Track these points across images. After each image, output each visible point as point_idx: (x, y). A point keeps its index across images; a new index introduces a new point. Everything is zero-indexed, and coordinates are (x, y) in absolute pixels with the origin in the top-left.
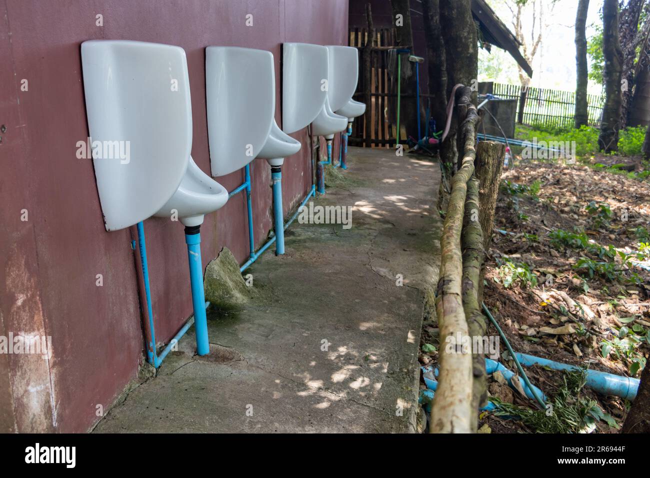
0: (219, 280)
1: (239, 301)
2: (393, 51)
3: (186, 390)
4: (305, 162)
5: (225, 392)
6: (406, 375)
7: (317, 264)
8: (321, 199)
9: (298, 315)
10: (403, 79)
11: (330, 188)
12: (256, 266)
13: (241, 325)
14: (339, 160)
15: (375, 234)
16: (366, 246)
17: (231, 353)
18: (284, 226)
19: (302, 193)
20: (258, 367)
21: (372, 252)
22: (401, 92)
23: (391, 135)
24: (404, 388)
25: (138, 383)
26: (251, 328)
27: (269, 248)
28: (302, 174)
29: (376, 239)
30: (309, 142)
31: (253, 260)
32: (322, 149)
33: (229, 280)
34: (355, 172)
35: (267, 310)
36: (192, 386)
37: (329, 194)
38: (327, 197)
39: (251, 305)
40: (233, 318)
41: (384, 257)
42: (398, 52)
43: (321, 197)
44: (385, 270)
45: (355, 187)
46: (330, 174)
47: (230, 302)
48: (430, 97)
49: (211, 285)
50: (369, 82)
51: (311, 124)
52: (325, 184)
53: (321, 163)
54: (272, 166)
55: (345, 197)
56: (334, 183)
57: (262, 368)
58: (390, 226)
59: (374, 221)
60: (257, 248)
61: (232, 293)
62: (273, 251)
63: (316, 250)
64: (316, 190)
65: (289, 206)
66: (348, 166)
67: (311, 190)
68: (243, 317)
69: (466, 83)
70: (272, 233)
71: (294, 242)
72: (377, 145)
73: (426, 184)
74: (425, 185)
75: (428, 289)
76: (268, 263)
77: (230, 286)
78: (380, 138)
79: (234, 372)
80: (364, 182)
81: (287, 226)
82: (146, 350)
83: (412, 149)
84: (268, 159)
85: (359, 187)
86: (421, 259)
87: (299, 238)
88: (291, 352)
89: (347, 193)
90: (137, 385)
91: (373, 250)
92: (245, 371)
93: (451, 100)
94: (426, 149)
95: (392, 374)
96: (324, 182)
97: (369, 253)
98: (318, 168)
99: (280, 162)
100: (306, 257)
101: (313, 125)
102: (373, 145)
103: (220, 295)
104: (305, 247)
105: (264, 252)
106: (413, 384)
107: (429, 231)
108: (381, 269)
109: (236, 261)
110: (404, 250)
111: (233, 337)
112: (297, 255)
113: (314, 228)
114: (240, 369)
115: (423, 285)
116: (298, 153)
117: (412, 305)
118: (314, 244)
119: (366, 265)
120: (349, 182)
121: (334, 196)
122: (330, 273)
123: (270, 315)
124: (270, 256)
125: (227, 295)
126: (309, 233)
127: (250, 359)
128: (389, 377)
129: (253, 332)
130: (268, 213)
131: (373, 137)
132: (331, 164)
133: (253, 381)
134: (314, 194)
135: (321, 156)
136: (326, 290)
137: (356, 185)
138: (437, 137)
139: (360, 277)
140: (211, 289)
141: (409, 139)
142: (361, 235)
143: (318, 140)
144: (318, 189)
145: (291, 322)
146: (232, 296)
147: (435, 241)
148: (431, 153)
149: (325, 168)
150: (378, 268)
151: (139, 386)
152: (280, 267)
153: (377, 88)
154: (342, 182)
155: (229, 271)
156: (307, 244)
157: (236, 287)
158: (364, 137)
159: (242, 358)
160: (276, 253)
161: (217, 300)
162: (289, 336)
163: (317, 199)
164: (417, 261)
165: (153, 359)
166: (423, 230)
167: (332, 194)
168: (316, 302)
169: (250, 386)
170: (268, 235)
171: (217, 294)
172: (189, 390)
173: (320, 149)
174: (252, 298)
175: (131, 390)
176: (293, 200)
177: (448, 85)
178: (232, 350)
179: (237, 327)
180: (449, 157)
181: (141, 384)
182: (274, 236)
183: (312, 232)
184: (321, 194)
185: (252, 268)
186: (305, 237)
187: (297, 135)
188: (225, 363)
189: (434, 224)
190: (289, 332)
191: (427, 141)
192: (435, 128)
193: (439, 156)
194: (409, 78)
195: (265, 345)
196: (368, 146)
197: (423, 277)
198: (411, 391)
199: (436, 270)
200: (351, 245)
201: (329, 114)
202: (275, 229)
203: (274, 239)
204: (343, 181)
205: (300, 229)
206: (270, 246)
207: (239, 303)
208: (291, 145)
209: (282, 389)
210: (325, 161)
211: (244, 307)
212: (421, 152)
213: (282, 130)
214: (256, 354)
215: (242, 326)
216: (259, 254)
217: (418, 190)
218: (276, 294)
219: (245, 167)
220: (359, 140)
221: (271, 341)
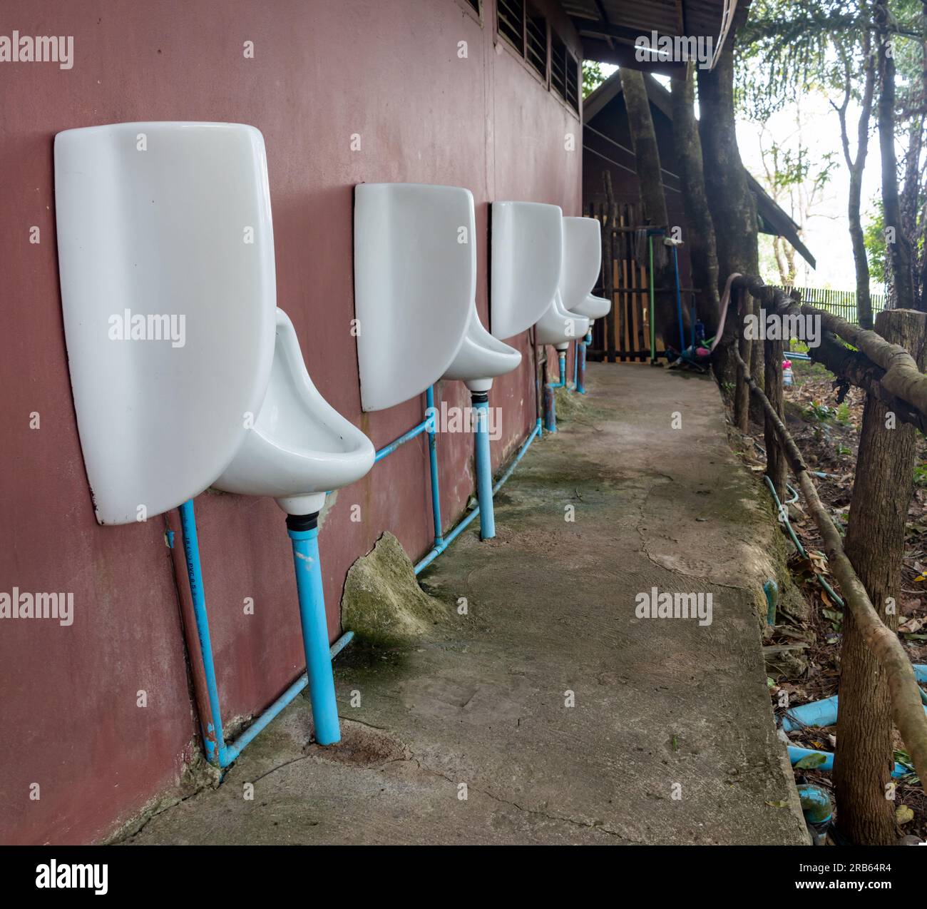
0: (371, 593)
1: (411, 631)
2: (642, 232)
3: (276, 824)
4: (526, 384)
5: (363, 834)
6: (765, 772)
7: (553, 554)
8: (550, 441)
9: (524, 657)
10: (657, 269)
11: (563, 424)
12: (445, 560)
13: (410, 681)
14: (573, 381)
15: (643, 496)
16: (632, 518)
17: (385, 742)
18: (494, 487)
19: (521, 432)
20: (441, 775)
21: (646, 527)
22: (655, 287)
23: (642, 344)
24: (771, 803)
25: (177, 797)
26: (430, 685)
27: (468, 527)
28: (522, 402)
29: (648, 504)
30: (531, 353)
31: (440, 550)
32: (550, 365)
33: (391, 593)
34: (597, 397)
35: (463, 647)
36: (292, 816)
37: (562, 432)
38: (561, 436)
39: (432, 638)
40: (396, 664)
41: (666, 535)
42: (649, 233)
43: (550, 437)
44: (672, 559)
45: (600, 420)
46: (563, 402)
47: (392, 634)
48: (695, 293)
49: (356, 603)
50: (610, 273)
51: (534, 326)
52: (556, 417)
53: (550, 385)
54: (472, 392)
55: (588, 437)
56: (568, 415)
57: (451, 778)
58: (664, 481)
59: (640, 474)
60: (448, 527)
61: (397, 616)
62: (475, 532)
63: (550, 528)
64: (543, 427)
65: (502, 454)
66: (586, 390)
67: (536, 427)
68: (415, 663)
69: (744, 272)
70: (473, 501)
71: (510, 515)
72: (623, 359)
73: (705, 413)
74: (703, 415)
75: (755, 588)
76: (466, 554)
77: (393, 605)
78: (627, 349)
79: (387, 786)
80: (614, 413)
81: (498, 487)
82: (201, 738)
83: (673, 364)
84: (466, 381)
85: (606, 420)
86: (729, 533)
87: (519, 508)
88: (512, 740)
89: (590, 430)
90: (175, 801)
91: (645, 523)
92: (413, 786)
93: (725, 294)
94: (694, 363)
95: (734, 774)
96: (554, 414)
97: (640, 529)
98: (546, 393)
99: (486, 385)
100: (533, 542)
101: (538, 327)
102: (618, 359)
103: (373, 620)
104: (531, 524)
105: (460, 535)
106: (787, 792)
107: (728, 484)
108: (666, 557)
109: (406, 557)
110: (697, 520)
111: (393, 706)
112: (517, 539)
113: (543, 490)
114: (402, 781)
115: (746, 581)
116: (516, 370)
117: (736, 621)
118: (545, 518)
119: (637, 551)
120: (592, 414)
121: (570, 436)
122: (577, 571)
123: (469, 659)
124: (470, 542)
125: (387, 620)
126: (536, 499)
127: (425, 756)
128: (730, 783)
129: (435, 695)
130: (467, 468)
131: (618, 348)
132: (563, 387)
133: (429, 809)
134: (541, 433)
135: (549, 374)
136: (574, 603)
137: (602, 417)
138: (707, 346)
139: (632, 574)
140: (357, 609)
141: (669, 350)
142: (621, 499)
143: (545, 351)
144: (546, 425)
145: (510, 672)
146: (396, 623)
147: (742, 500)
148: (700, 367)
149: (556, 393)
150: (659, 556)
151: (178, 804)
152: (488, 562)
153: (621, 281)
154: (580, 413)
155: (393, 575)
156: (533, 519)
157: (405, 605)
158: (606, 349)
159: (408, 754)
160: (481, 536)
161: (368, 630)
162: (507, 705)
163: (545, 440)
164: (722, 538)
165: (215, 753)
166: (718, 483)
167: (567, 432)
168: (557, 628)
169: (420, 820)
170: (467, 505)
171: (367, 618)
172: (281, 825)
173: (548, 364)
174: (436, 623)
175: (158, 811)
176: (508, 443)
177: (720, 275)
178: (387, 735)
179: (402, 684)
180: (727, 373)
181: (183, 800)
182: (477, 506)
183: (540, 496)
184: (551, 432)
185: (438, 565)
186: (529, 506)
187: (514, 342)
188: (369, 765)
189: (734, 473)
190: (507, 695)
191: (694, 352)
192: (703, 334)
193: (712, 372)
194: (667, 268)
195: (457, 725)
196: (612, 360)
197: (740, 565)
198: (787, 808)
199: (757, 551)
200: (607, 517)
201: (560, 311)
202: (478, 494)
203: (477, 511)
204: (582, 412)
205: (519, 492)
206: (471, 523)
207: (410, 633)
208: (505, 356)
209: (496, 828)
210: (555, 382)
211: (420, 642)
212: (687, 367)
213: (490, 333)
214: (439, 744)
215: (412, 682)
216: (450, 538)
217: (695, 422)
218: (481, 615)
219: (427, 391)
220: (598, 352)
221: (471, 716)
